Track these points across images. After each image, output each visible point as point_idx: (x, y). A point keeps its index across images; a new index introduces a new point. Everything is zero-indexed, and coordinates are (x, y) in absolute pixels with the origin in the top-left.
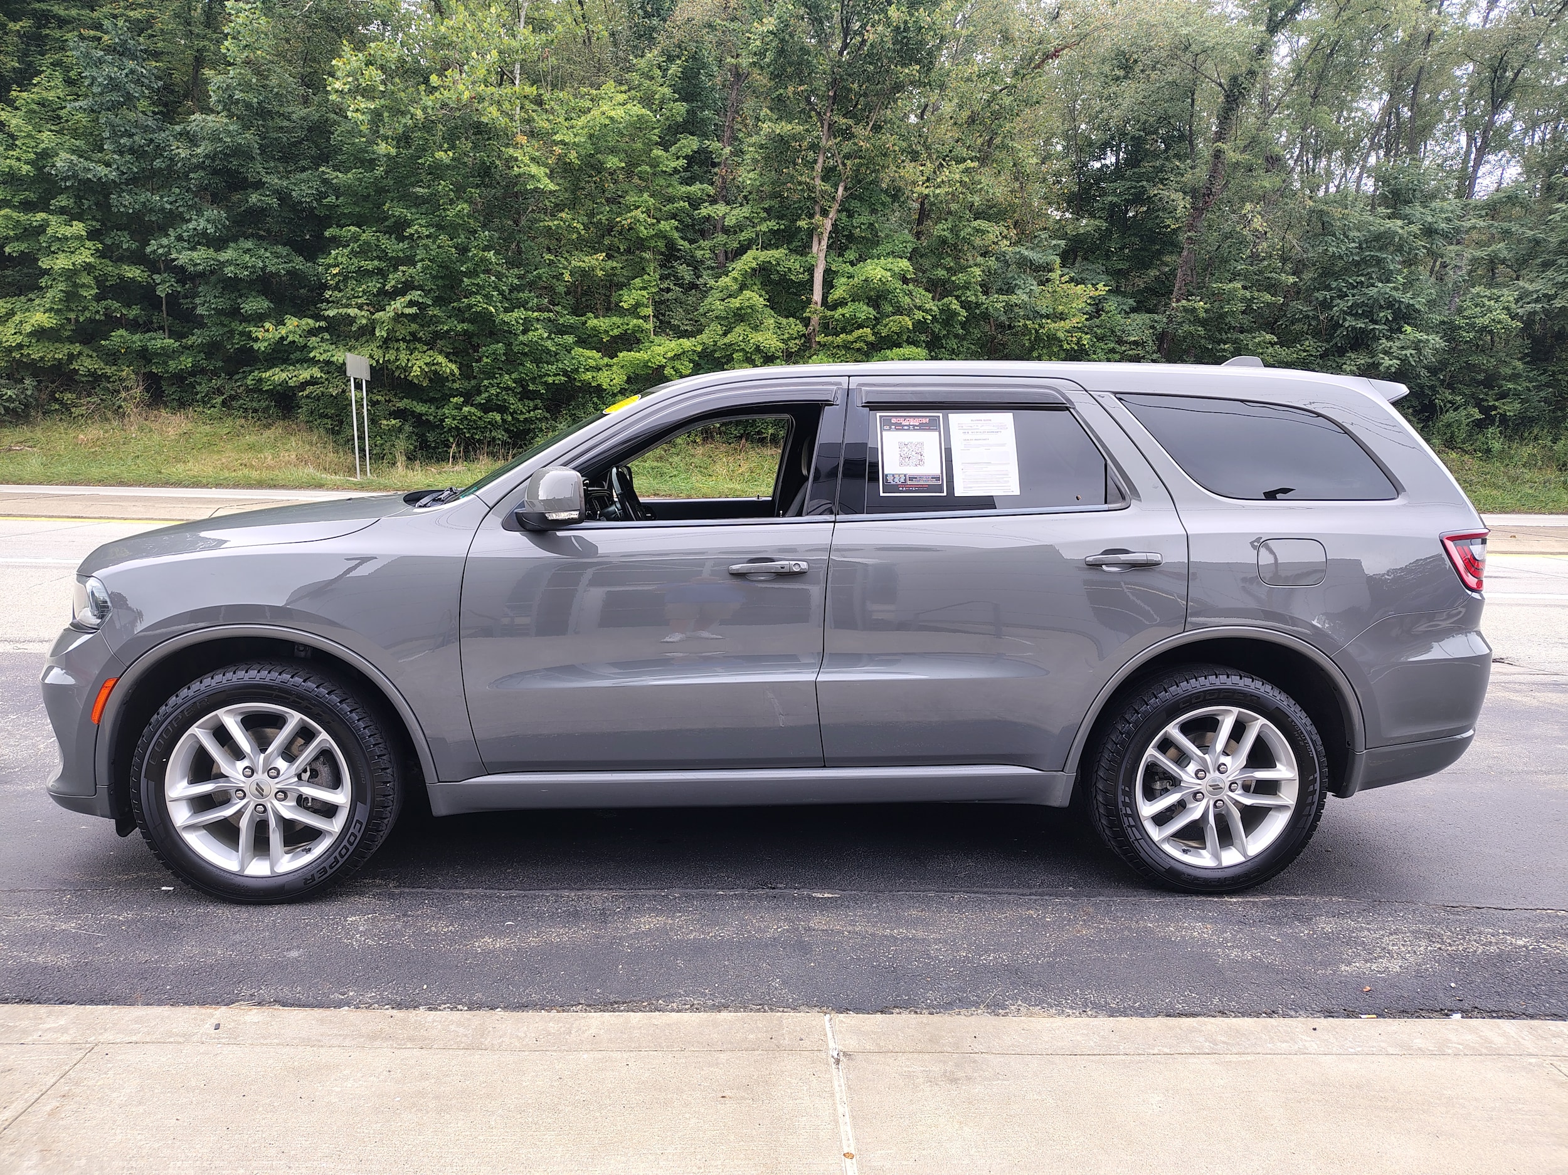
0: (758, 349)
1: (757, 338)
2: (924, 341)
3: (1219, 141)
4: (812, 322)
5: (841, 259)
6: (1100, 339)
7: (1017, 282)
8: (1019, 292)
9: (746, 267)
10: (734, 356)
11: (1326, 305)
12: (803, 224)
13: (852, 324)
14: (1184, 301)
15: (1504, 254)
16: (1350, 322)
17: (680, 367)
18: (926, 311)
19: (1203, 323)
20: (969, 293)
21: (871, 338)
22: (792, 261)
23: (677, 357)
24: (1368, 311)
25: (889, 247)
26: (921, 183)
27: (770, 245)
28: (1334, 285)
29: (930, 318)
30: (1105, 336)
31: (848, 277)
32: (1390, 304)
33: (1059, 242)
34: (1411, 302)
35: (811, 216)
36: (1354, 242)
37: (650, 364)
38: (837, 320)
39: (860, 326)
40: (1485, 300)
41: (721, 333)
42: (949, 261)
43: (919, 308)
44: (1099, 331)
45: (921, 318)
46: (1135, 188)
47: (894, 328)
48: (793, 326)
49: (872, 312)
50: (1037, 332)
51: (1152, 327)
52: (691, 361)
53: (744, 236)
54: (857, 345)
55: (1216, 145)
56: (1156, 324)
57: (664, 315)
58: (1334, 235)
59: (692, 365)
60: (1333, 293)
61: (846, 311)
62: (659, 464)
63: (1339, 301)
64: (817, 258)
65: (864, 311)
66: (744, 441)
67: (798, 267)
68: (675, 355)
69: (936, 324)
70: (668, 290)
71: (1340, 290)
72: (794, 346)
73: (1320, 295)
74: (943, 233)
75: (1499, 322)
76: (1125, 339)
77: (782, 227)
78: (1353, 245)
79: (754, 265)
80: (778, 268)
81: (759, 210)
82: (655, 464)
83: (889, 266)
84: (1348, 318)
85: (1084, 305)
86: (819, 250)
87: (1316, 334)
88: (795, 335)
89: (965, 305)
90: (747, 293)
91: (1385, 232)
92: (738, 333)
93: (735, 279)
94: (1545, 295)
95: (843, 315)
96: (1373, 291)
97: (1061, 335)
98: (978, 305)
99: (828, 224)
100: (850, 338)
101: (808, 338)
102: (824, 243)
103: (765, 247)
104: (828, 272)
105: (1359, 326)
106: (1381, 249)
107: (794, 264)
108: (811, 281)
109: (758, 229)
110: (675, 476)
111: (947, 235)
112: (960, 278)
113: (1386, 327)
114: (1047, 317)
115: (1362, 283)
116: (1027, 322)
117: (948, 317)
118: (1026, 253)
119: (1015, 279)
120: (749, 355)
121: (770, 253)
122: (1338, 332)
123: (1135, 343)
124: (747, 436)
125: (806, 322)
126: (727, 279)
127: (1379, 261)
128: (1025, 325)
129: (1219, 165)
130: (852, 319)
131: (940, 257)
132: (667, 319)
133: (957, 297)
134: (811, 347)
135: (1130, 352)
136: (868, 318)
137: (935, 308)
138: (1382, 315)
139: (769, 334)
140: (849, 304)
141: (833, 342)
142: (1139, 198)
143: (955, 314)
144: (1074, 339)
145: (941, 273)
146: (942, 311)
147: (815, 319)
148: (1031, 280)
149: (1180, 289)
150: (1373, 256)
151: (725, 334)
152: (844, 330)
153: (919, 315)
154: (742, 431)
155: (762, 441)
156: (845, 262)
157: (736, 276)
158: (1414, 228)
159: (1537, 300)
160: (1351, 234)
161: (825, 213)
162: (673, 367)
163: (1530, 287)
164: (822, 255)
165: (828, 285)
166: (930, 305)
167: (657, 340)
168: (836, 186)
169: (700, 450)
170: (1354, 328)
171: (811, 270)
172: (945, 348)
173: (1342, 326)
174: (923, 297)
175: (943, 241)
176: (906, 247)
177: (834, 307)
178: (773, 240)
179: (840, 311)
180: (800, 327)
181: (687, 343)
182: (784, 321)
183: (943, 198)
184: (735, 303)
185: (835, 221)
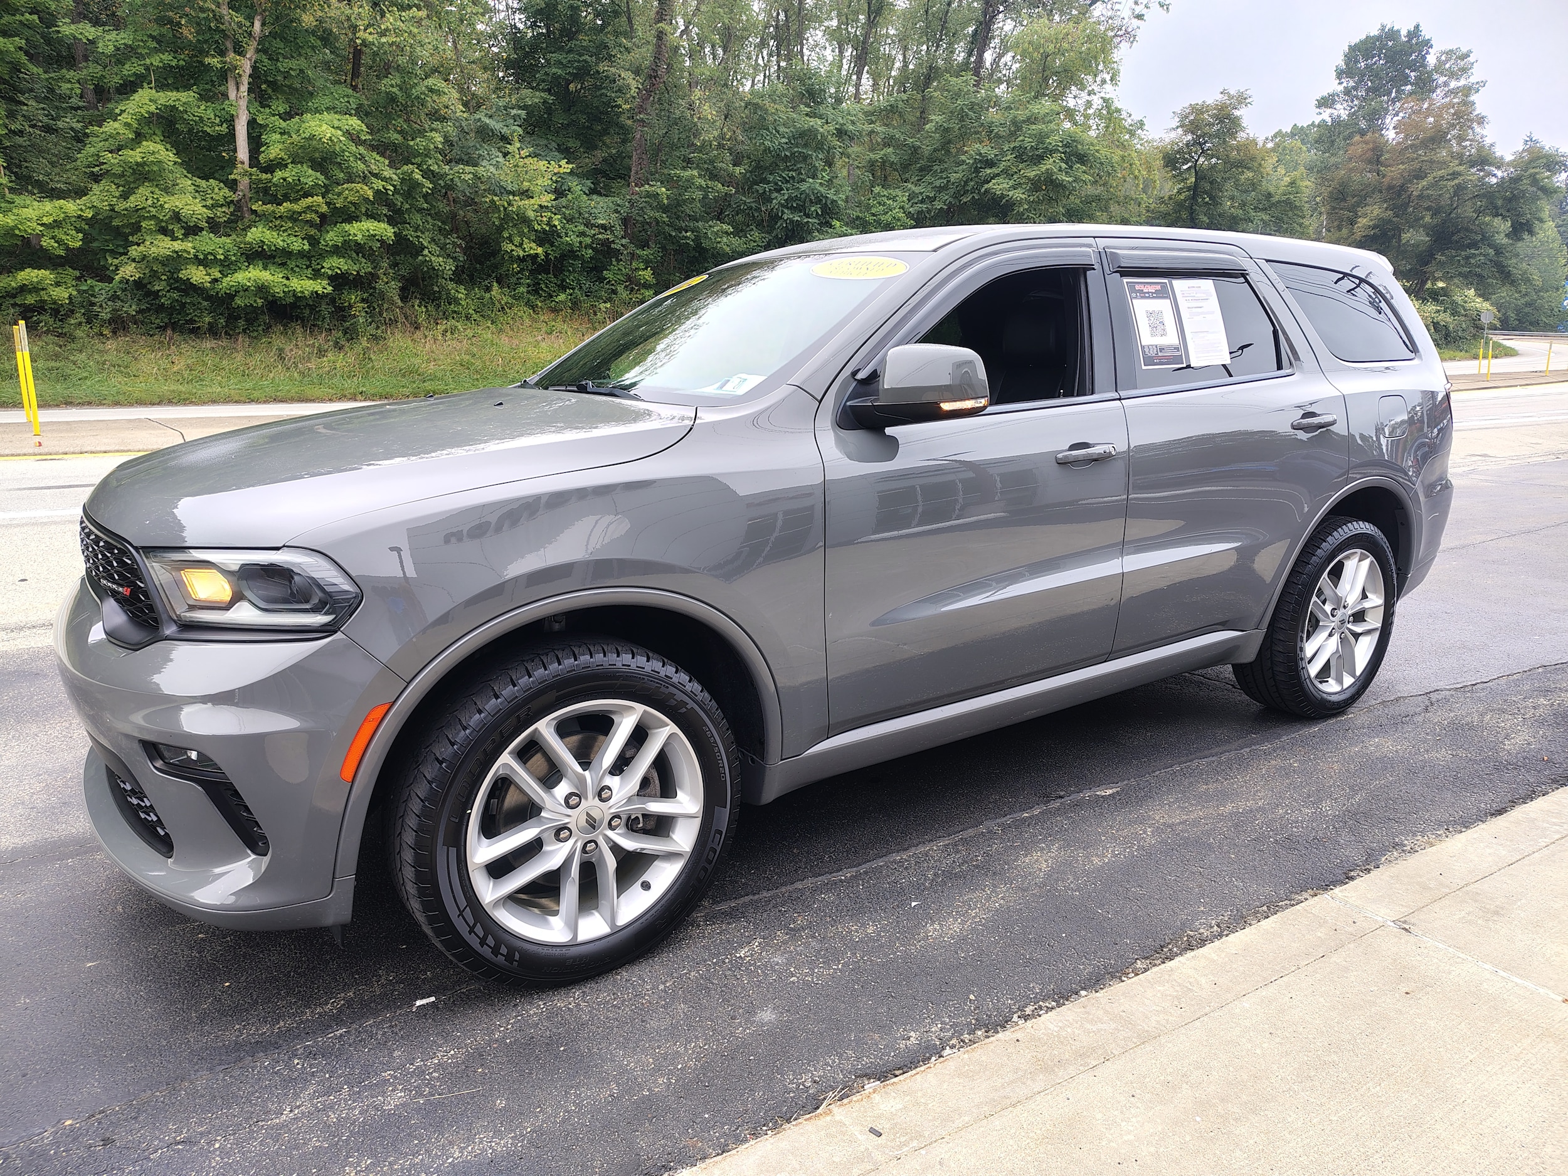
0: (176, 216)
1: (172, 202)
2: (385, 215)
3: (660, 22)
4: (241, 187)
5: (267, 110)
6: (570, 220)
7: (481, 152)
8: (484, 163)
9: (143, 111)
10: (143, 224)
11: (766, 198)
12: (214, 61)
13: (297, 191)
14: (647, 186)
15: (893, 158)
16: (787, 215)
17: (64, 237)
18: (384, 179)
19: (665, 209)
20: (430, 162)
21: (324, 209)
22: (203, 107)
23: (57, 224)
24: (800, 204)
25: (327, 101)
26: (362, 28)
27: (168, 85)
28: (771, 178)
29: (392, 188)
30: (574, 218)
31: (281, 133)
32: (819, 199)
33: (520, 112)
34: (835, 198)
35: (222, 53)
36: (784, 137)
37: (17, 232)
38: (275, 185)
39: (306, 195)
40: (885, 199)
41: (117, 194)
42: (400, 122)
43: (376, 176)
44: (567, 212)
45: (381, 187)
46: (579, 61)
47: (350, 198)
48: (216, 190)
49: (321, 179)
50: (505, 209)
51: (616, 211)
52: (78, 231)
53: (131, 68)
54: (308, 217)
55: (658, 25)
56: (619, 209)
57: (20, 167)
58: (768, 129)
59: (81, 235)
60: (771, 186)
61: (288, 174)
62: (58, 364)
63: (776, 194)
64: (237, 107)
65: (311, 177)
66: (169, 332)
67: (212, 116)
68: (55, 221)
69: (397, 196)
70: (20, 133)
71: (776, 184)
72: (223, 215)
73: (760, 188)
74: (394, 90)
75: (899, 220)
76: (592, 222)
77: (182, 63)
78: (784, 140)
79: (153, 108)
80: (185, 116)
81: (145, 38)
82: (53, 364)
83: (336, 123)
84: (786, 211)
85: (550, 182)
86: (238, 98)
87: (760, 225)
88: (222, 201)
89: (428, 174)
90: (148, 146)
91: (809, 130)
92: (142, 197)
93: (127, 125)
94: (928, 197)
95: (284, 179)
96: (804, 187)
97: (531, 214)
98: (442, 176)
99: (245, 66)
100: (296, 207)
101: (238, 205)
102: (244, 88)
103: (161, 86)
104: (252, 123)
105: (796, 219)
106: (806, 145)
107: (205, 111)
108: (231, 136)
109: (148, 61)
110: (86, 378)
111: (397, 92)
112: (419, 143)
113: (816, 221)
114: (513, 194)
115: (793, 178)
116: (496, 198)
117: (409, 188)
118: (488, 122)
119: (477, 149)
120: (163, 224)
121: (173, 95)
122: (779, 224)
123: (603, 227)
124: (175, 327)
125: (233, 185)
126: (116, 125)
127: (805, 158)
128: (492, 201)
129: (663, 46)
130: (296, 185)
131: (389, 117)
132: (25, 172)
133: (419, 166)
134: (243, 218)
135: (600, 236)
136: (317, 184)
137: (395, 177)
138: (813, 209)
139: (189, 198)
140: (290, 166)
141: (274, 212)
142: (583, 72)
143: (417, 185)
144: (545, 219)
145: (396, 137)
146: (403, 180)
147: (243, 184)
148: (494, 152)
149: (637, 173)
150: (800, 153)
151: (125, 196)
152: (286, 198)
153: (379, 184)
154: (166, 320)
155: (195, 332)
156: (274, 115)
157: (129, 120)
158: (831, 128)
159: (922, 202)
160: (782, 129)
161: (240, 51)
162: (53, 238)
163: (917, 190)
164: (243, 103)
165: (256, 143)
166: (388, 173)
167: (18, 200)
168: (250, 18)
169: (111, 345)
170: (792, 221)
171: (231, 121)
172: (409, 224)
173: (781, 218)
174: (378, 163)
175: (392, 99)
176: (348, 102)
177: (270, 168)
178: (170, 79)
179: (279, 174)
180: (226, 192)
181: (71, 207)
182: (203, 183)
183: (386, 47)
184: (135, 156)
185: (255, 62)
